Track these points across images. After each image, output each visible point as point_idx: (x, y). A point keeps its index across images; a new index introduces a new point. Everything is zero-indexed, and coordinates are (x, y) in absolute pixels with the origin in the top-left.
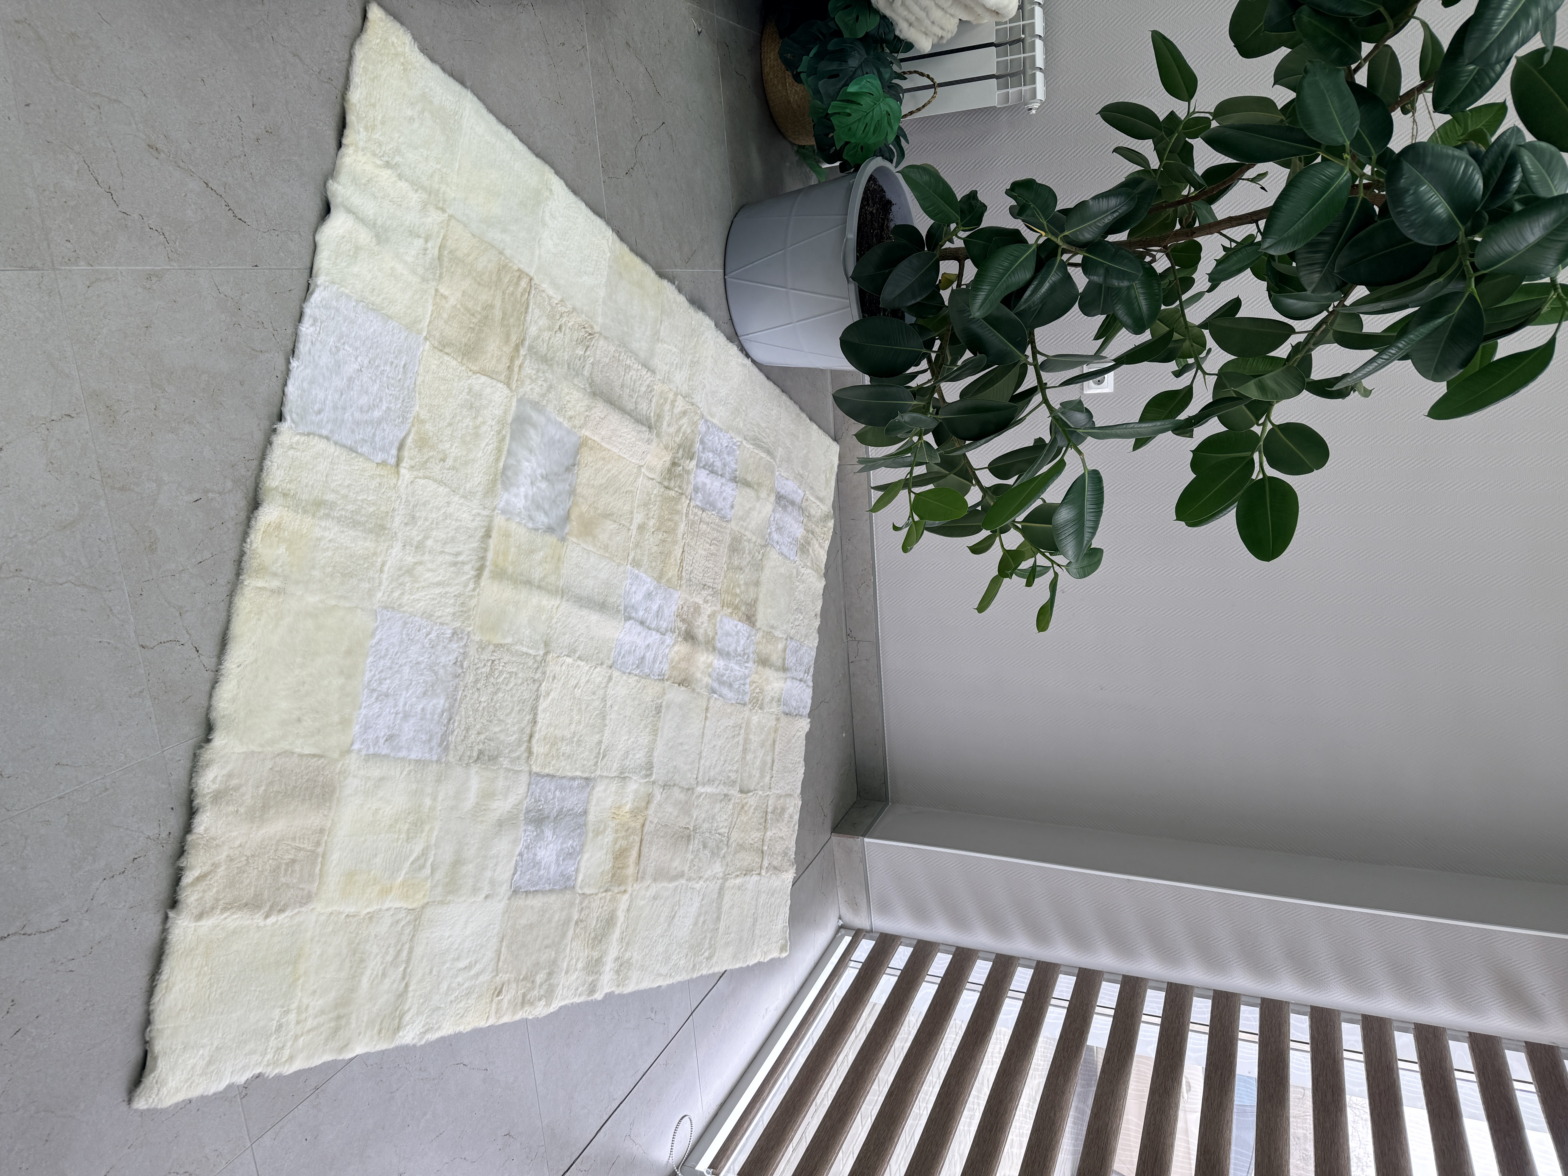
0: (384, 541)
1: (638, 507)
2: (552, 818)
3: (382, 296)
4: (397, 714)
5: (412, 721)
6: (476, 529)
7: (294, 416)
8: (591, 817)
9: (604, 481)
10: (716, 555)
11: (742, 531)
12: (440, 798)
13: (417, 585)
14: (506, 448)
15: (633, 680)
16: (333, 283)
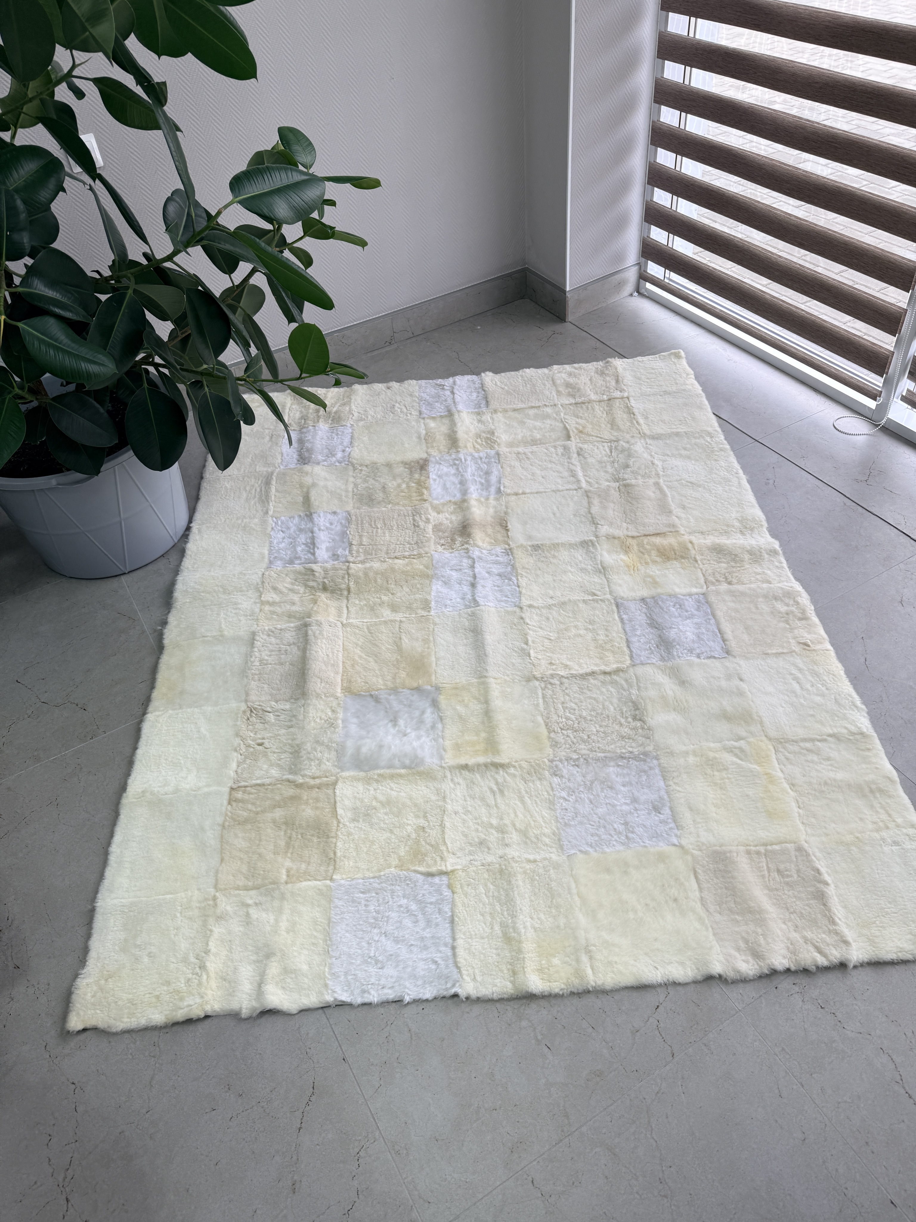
0: (512, 868)
1: (377, 617)
2: (659, 632)
3: (315, 934)
4: (636, 810)
5: (636, 794)
6: (465, 779)
7: (449, 985)
8: (645, 593)
9: (371, 659)
10: (384, 520)
11: (350, 494)
12: (684, 748)
13: (532, 823)
14: (388, 771)
15: (523, 582)
16: (326, 986)
